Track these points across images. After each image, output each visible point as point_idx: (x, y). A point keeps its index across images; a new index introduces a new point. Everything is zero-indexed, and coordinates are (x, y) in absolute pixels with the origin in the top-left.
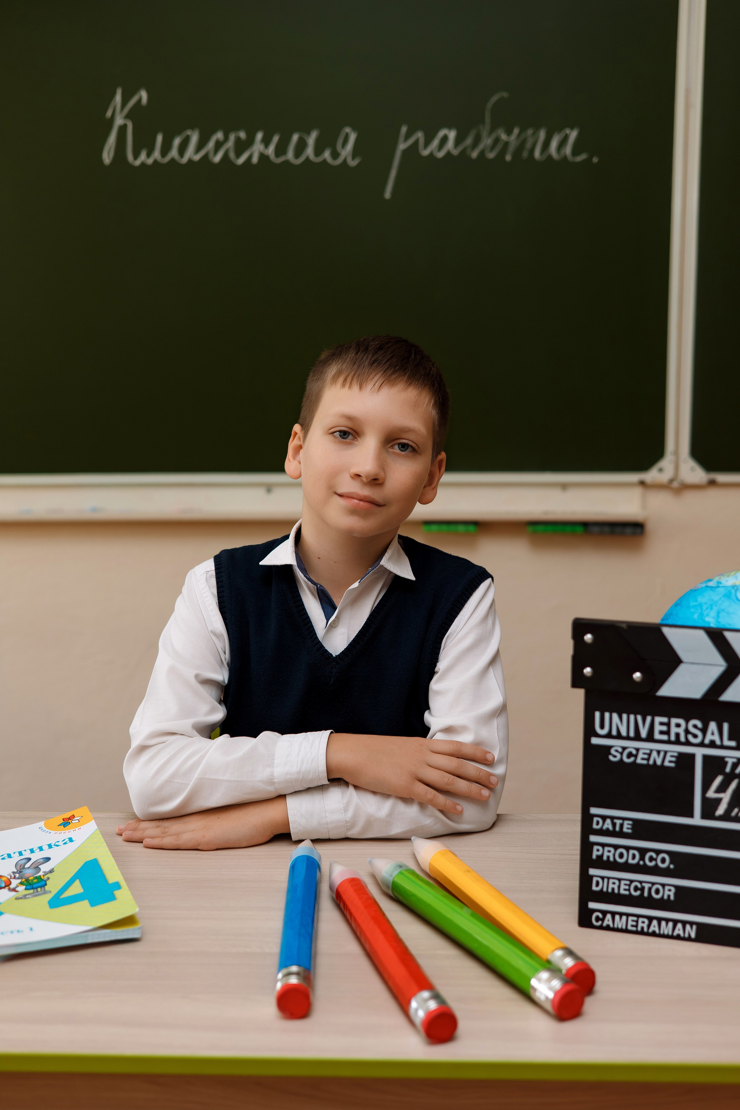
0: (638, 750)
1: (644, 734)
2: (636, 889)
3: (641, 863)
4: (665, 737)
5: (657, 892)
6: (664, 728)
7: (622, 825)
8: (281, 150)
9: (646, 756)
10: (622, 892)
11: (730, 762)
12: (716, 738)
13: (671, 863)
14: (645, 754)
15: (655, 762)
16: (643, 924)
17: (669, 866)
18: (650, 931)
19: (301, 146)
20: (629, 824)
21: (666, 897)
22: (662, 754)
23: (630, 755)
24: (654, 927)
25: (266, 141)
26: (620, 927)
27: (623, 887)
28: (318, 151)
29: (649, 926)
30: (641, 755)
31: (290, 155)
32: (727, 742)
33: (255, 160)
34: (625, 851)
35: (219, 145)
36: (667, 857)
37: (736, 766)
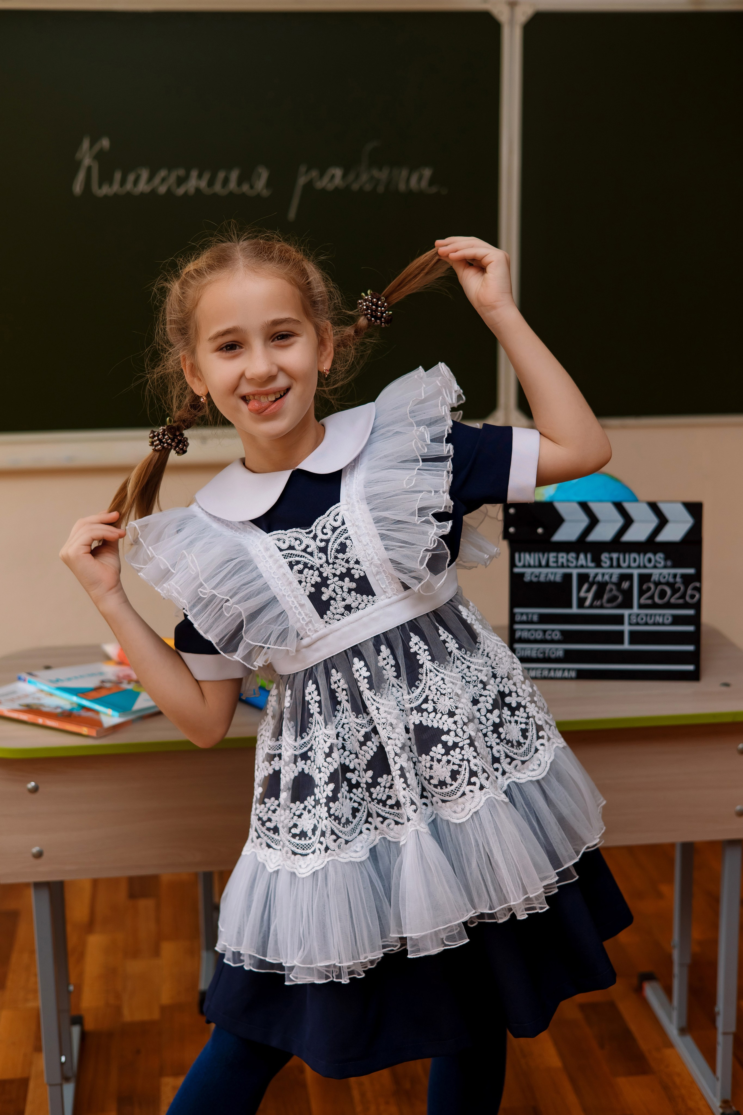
0: (540, 573)
1: (544, 563)
2: (541, 653)
3: (543, 637)
4: (555, 565)
5: (553, 653)
6: (555, 559)
7: (533, 617)
8: (211, 183)
9: (545, 577)
10: (534, 655)
11: (592, 575)
12: (584, 563)
13: (560, 636)
14: (545, 575)
15: (551, 579)
16: (546, 673)
17: (559, 638)
18: (550, 676)
19: (226, 181)
20: (537, 616)
21: (558, 656)
22: (555, 574)
23: (536, 576)
24: (552, 674)
25: (200, 178)
28: (239, 183)
29: (549, 674)
30: (542, 576)
31: (218, 188)
32: (590, 564)
33: (192, 190)
34: (534, 633)
35: (163, 180)
36: (558, 634)
37: (595, 577)
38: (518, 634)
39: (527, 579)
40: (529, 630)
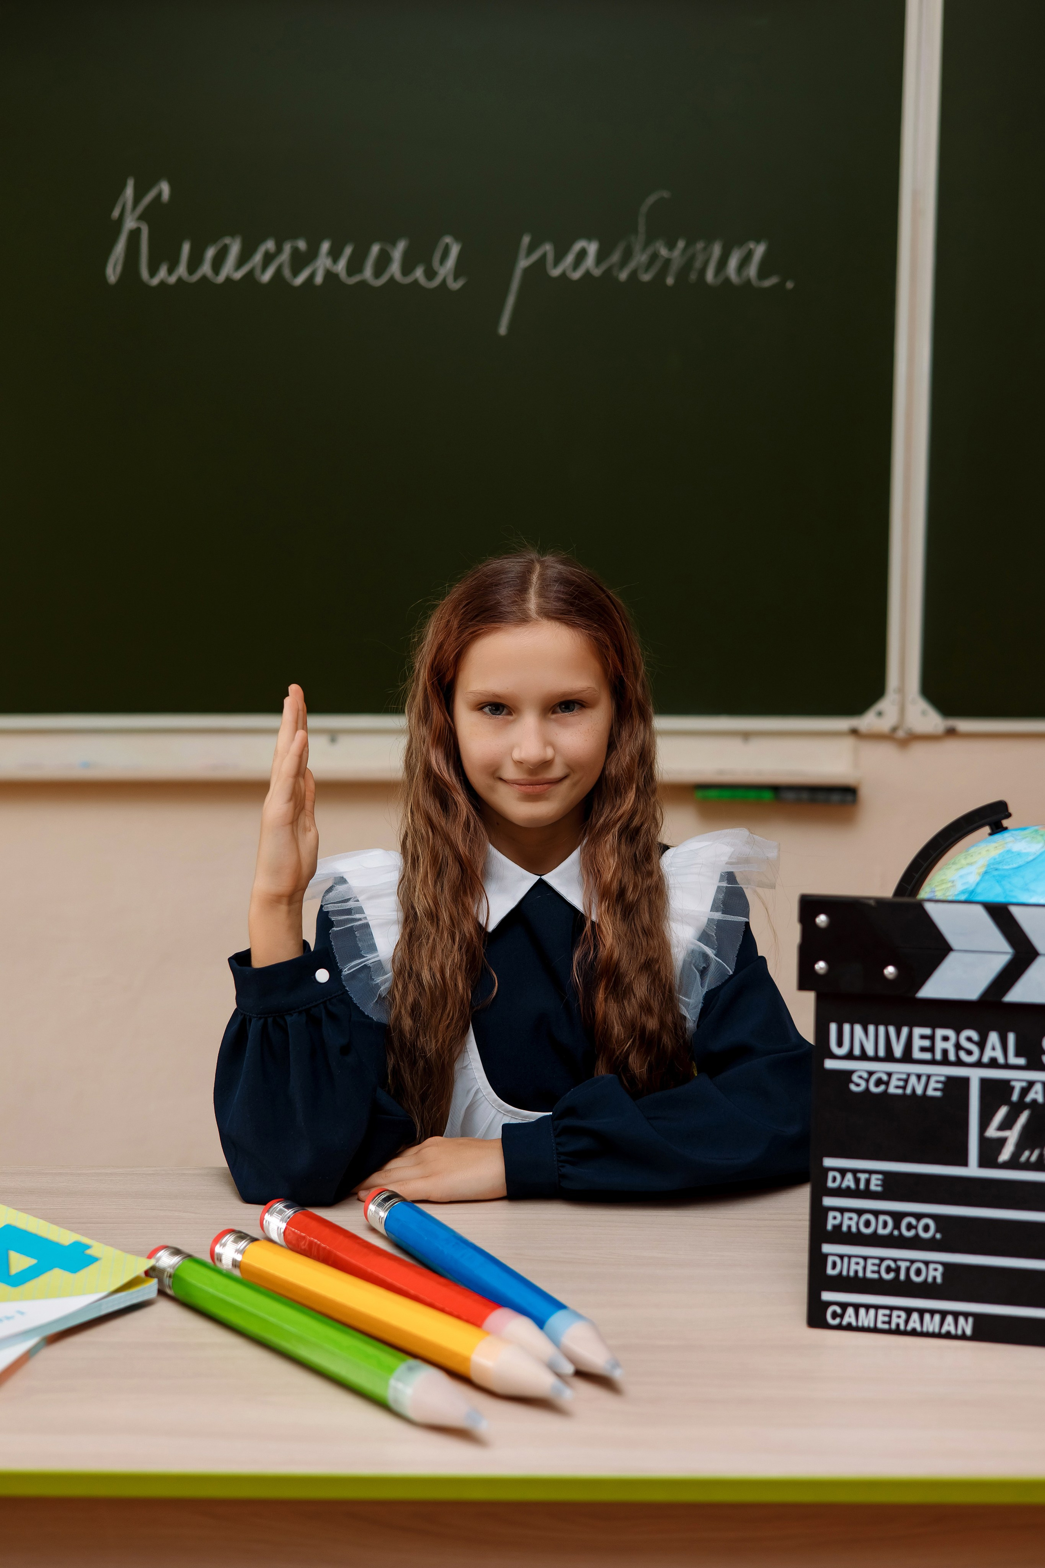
0: (889, 1075)
1: (898, 1052)
2: (889, 1270)
3: (896, 1233)
4: (927, 1056)
5: (918, 1272)
6: (927, 1043)
7: (868, 1182)
8: (355, 266)
9: (901, 1083)
10: (869, 1275)
11: (1018, 1086)
12: (999, 1055)
13: (937, 1231)
14: (899, 1080)
15: (914, 1090)
16: (899, 1319)
17: (934, 1236)
18: (909, 1328)
19: (383, 261)
20: (878, 1179)
21: (930, 1280)
22: (924, 1079)
23: (879, 1082)
24: (913, 1322)
25: (335, 254)
26: (866, 1325)
27: (870, 1268)
28: (407, 268)
29: (907, 1322)
30: (894, 1082)
31: (368, 273)
32: (1013, 1060)
33: (319, 279)
34: (871, 1218)
35: (268, 259)
36: (931, 1223)
37: (1025, 1091)
38: (830, 1224)
39: (857, 1086)
40: (860, 1212)
